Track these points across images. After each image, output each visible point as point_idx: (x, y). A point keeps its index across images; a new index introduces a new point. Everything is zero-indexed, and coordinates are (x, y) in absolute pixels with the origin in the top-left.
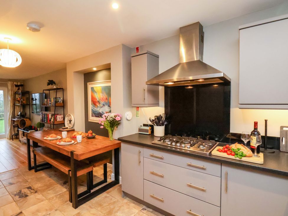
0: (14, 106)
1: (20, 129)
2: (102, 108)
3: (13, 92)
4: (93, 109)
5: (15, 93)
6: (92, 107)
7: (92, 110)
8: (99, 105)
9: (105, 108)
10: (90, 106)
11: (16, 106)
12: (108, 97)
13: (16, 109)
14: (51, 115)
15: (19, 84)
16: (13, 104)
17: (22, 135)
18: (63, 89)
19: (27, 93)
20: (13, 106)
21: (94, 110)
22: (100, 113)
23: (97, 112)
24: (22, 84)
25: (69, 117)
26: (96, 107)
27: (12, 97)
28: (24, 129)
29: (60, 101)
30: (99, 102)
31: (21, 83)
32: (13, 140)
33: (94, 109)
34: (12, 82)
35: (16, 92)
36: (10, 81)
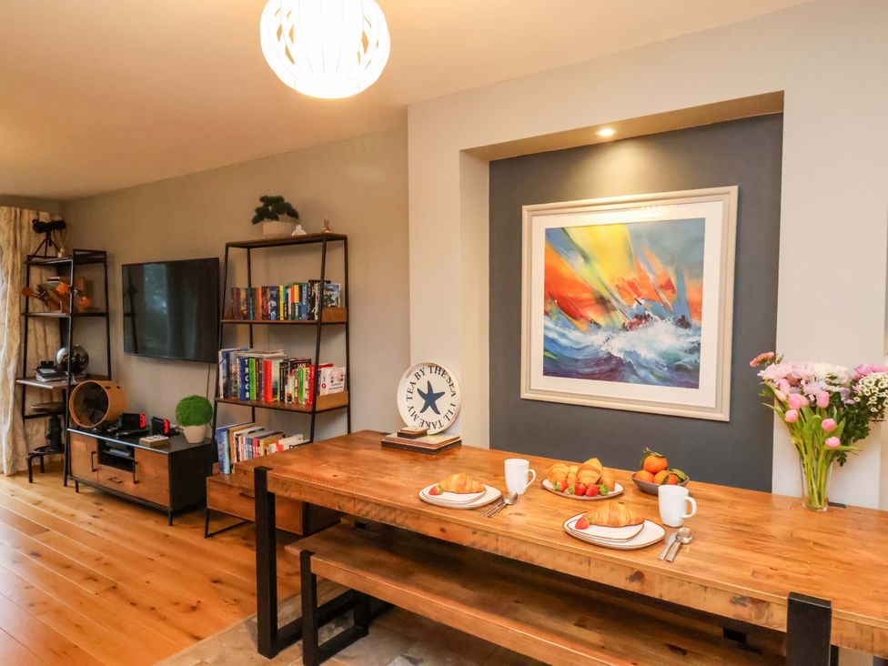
0: (23, 318)
1: (78, 428)
2: (630, 333)
3: (19, 255)
4: (552, 335)
5: (29, 262)
6: (546, 328)
7: (548, 341)
8: (601, 320)
9: (651, 330)
10: (537, 324)
11: (30, 320)
12: (680, 276)
13: (31, 336)
14: (281, 364)
15: (45, 217)
16: (22, 314)
17: (95, 455)
18: (344, 238)
19: (97, 261)
20: (20, 318)
21: (563, 341)
22: (610, 357)
23: (587, 352)
24: (58, 218)
25: (417, 376)
26: (576, 328)
27: (17, 277)
28: (103, 431)
29: (334, 298)
30: (603, 303)
31: (51, 215)
32: (31, 481)
33: (563, 335)
34: (13, 209)
35: (34, 256)
36: (9, 205)
